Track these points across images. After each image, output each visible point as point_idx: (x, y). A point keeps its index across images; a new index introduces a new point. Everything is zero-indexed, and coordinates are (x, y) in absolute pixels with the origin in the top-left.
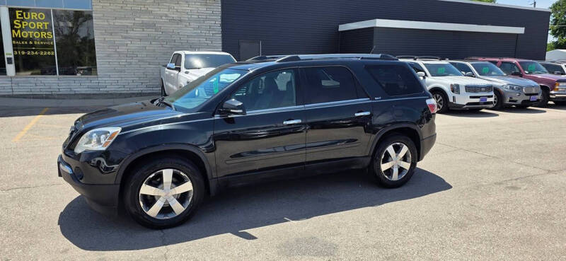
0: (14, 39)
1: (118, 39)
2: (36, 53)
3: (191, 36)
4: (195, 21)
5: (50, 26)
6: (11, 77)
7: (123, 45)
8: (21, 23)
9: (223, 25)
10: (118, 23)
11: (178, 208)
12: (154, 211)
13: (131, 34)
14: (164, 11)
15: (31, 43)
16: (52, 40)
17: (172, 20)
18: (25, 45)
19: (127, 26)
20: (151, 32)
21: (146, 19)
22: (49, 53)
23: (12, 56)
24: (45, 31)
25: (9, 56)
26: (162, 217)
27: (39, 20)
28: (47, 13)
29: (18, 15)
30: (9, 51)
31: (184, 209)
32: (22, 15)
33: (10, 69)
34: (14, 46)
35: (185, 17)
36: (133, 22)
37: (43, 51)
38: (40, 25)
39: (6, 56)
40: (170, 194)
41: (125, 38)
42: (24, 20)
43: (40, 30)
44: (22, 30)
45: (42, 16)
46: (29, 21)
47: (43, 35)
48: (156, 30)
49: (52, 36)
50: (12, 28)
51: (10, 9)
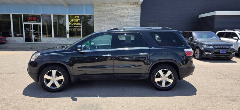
0: (70, 25)
1: (101, 25)
2: (76, 30)
4: (130, 16)
5: (80, 21)
6: (68, 38)
7: (103, 27)
8: (72, 20)
9: (141, 18)
10: (102, 18)
11: (58, 85)
12: (49, 85)
13: (106, 22)
14: (118, 13)
15: (74, 26)
16: (80, 25)
17: (121, 17)
18: (72, 27)
19: (105, 20)
20: (113, 21)
21: (111, 17)
22: (79, 30)
23: (69, 31)
24: (79, 22)
25: (68, 31)
26: (52, 88)
27: (77, 19)
28: (79, 16)
29: (71, 17)
30: (68, 29)
31: (60, 86)
32: (72, 17)
33: (68, 35)
34: (70, 27)
35: (126, 15)
36: (107, 18)
37: (78, 29)
38: (77, 20)
39: (67, 31)
40: (55, 80)
41: (104, 24)
42: (73, 19)
43: (77, 22)
44: (72, 22)
45: (78, 17)
46: (74, 19)
47: (78, 24)
48: (115, 21)
49: (81, 24)
50: (69, 22)
51: (69, 15)
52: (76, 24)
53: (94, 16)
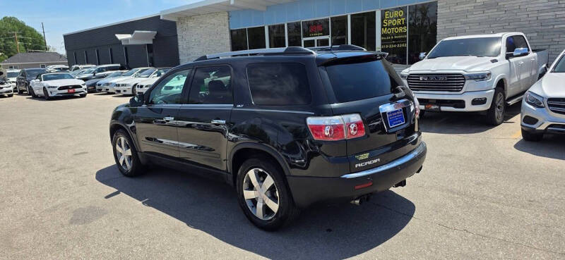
0: (383, 35)
2: (395, 46)
3: (542, 11)
5: (405, 21)
8: (387, 22)
10: (459, 8)
13: (471, 18)
15: (392, 37)
16: (406, 33)
18: (388, 40)
19: (468, 10)
20: (492, 13)
22: (403, 45)
24: (403, 26)
27: (399, 17)
28: (404, 9)
29: (386, 15)
30: (378, 45)
32: (389, 16)
34: (382, 41)
36: (474, 5)
37: (400, 43)
38: (399, 22)
39: (377, 50)
41: (465, 24)
42: (390, 19)
43: (399, 26)
44: (388, 27)
45: (401, 13)
46: (392, 19)
47: (401, 29)
48: (499, 10)
49: (406, 29)
50: (382, 27)
51: (382, 11)
52: (397, 30)
53: (438, 5)
